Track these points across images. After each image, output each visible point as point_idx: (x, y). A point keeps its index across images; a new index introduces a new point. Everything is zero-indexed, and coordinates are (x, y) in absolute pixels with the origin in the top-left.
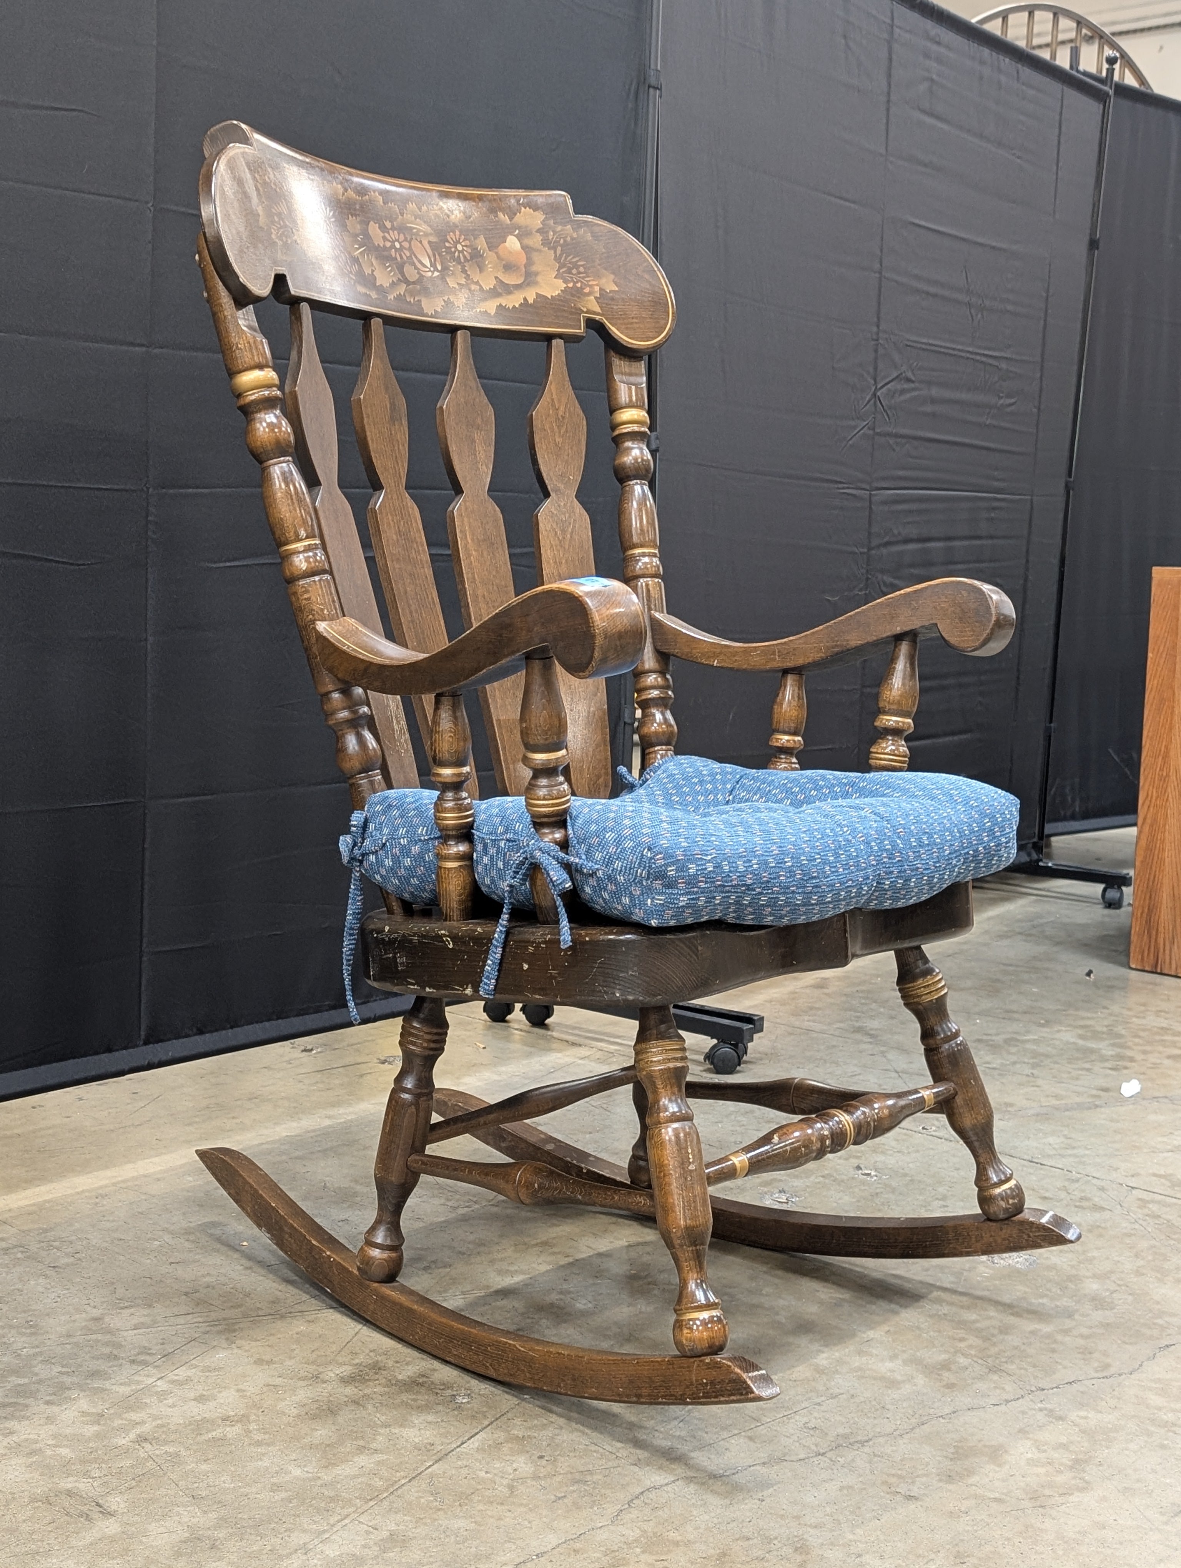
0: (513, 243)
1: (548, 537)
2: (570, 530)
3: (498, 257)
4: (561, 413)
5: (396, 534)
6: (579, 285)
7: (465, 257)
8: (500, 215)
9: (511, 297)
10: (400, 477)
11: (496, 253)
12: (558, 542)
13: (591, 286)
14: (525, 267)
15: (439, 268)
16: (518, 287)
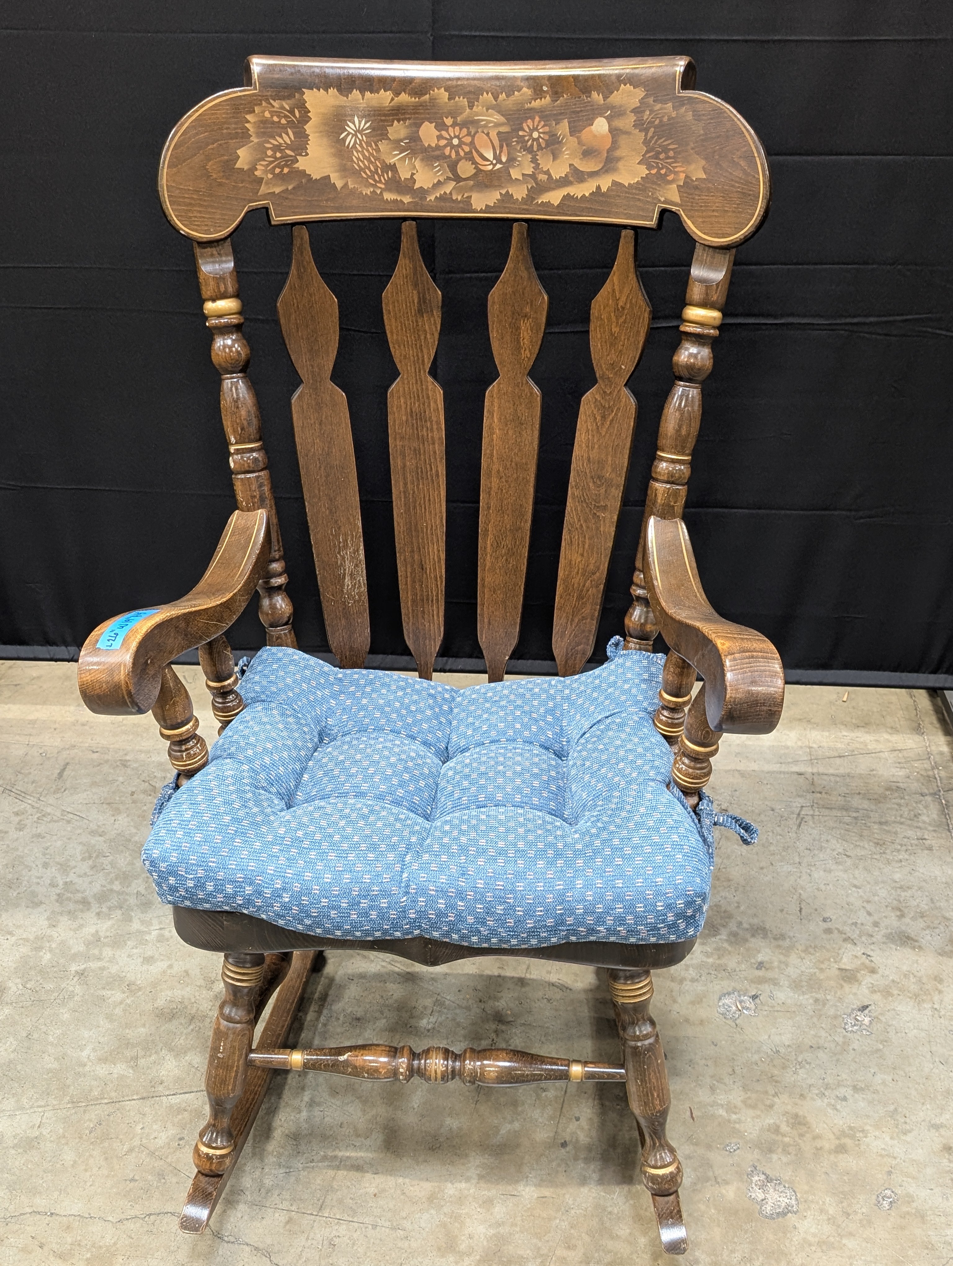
0: (601, 126)
1: (586, 422)
2: (611, 417)
3: (579, 143)
4: (621, 304)
5: (406, 414)
6: (663, 172)
7: (539, 145)
8: (594, 95)
9: (582, 185)
10: (423, 364)
11: (578, 138)
12: (595, 427)
13: (676, 173)
14: (608, 152)
15: (504, 159)
16: (593, 174)
